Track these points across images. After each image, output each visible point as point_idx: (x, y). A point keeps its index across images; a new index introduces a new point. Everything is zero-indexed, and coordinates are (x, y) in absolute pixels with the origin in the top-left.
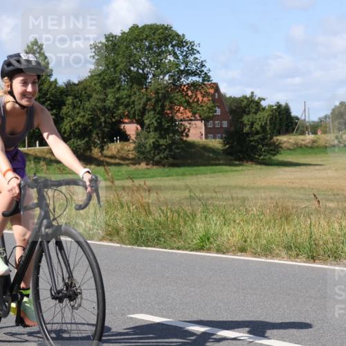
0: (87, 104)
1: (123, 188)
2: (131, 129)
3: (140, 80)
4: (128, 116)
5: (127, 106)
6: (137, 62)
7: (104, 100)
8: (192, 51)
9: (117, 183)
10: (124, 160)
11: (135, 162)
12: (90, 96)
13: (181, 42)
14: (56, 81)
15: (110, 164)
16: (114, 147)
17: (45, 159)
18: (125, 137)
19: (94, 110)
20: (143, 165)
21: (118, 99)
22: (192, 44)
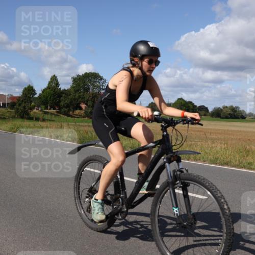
0: (69, 97)
1: (79, 125)
2: (83, 106)
3: (87, 90)
4: (82, 102)
5: (82, 98)
6: (87, 85)
7: (75, 96)
8: (105, 81)
9: (77, 124)
10: (80, 116)
11: (84, 117)
12: (70, 95)
13: (101, 79)
14: (60, 89)
15: (75, 117)
16: (77, 112)
17: (54, 114)
18: (81, 109)
19: (71, 99)
20: (86, 118)
21: (79, 96)
22: (105, 80)
